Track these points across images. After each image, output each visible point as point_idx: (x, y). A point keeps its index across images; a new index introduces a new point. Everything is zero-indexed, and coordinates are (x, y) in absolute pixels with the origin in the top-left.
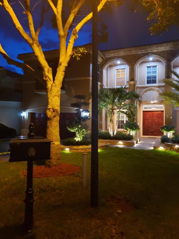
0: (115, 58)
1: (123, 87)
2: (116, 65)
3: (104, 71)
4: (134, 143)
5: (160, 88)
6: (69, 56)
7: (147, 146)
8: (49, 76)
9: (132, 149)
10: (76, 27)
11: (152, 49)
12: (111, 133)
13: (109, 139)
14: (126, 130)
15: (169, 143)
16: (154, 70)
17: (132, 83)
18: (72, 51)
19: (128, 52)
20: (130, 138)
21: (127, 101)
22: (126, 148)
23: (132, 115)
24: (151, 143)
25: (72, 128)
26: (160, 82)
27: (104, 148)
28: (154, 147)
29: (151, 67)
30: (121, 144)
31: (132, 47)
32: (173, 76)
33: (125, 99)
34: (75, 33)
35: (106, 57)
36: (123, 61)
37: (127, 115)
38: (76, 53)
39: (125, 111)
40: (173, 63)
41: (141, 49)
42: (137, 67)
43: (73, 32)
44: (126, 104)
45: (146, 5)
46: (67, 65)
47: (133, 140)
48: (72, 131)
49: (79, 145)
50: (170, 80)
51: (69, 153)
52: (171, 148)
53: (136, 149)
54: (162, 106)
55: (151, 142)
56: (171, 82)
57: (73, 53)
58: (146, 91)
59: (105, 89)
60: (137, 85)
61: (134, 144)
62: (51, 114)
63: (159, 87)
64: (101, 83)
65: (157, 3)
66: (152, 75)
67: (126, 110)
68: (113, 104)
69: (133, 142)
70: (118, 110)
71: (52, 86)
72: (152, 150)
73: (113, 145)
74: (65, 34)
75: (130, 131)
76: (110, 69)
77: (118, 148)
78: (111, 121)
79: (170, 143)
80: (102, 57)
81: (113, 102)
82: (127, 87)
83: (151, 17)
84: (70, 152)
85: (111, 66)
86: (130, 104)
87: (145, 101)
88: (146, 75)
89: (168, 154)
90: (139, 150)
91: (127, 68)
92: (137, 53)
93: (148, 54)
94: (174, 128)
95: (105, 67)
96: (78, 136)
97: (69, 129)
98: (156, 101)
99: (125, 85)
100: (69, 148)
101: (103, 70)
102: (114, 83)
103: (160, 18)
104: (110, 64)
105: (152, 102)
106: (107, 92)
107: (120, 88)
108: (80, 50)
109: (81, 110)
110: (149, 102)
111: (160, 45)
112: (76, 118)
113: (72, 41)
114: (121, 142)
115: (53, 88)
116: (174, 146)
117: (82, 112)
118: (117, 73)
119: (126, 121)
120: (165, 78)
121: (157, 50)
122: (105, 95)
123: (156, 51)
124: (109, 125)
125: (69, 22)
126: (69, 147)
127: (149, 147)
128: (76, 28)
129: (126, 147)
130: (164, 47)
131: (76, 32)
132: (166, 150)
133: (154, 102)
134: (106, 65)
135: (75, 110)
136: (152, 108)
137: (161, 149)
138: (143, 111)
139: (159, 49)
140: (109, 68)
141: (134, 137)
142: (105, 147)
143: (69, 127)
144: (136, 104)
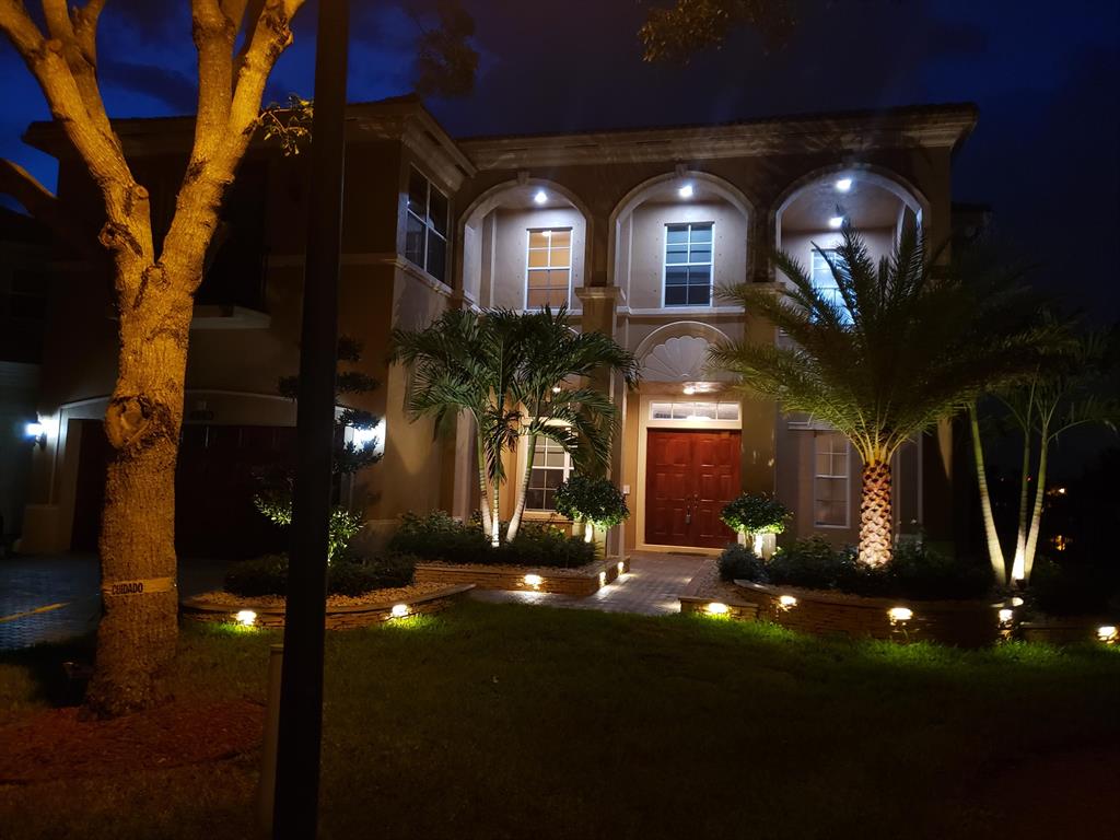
0: (520, 175)
1: (555, 311)
4: (597, 578)
5: (723, 326)
6: (240, 132)
7: (653, 596)
8: (130, 230)
9: (582, 611)
11: (692, 146)
12: (492, 529)
13: (477, 562)
14: (560, 517)
15: (754, 585)
16: (700, 244)
17: (597, 295)
18: (258, 107)
19: (584, 152)
20: (581, 555)
21: (574, 380)
22: (556, 605)
24: (677, 580)
25: (280, 503)
27: (443, 610)
28: (683, 601)
29: (686, 229)
30: (532, 588)
32: (781, 277)
33: (561, 369)
34: (278, 20)
35: (481, 166)
38: (284, 119)
40: (781, 216)
41: (640, 144)
42: (625, 226)
44: (567, 392)
46: (230, 178)
47: (596, 564)
50: (768, 289)
51: (252, 634)
52: (764, 605)
53: (600, 612)
54: (735, 407)
55: (678, 574)
56: (771, 300)
57: (267, 120)
58: (663, 338)
60: (619, 309)
61: (598, 587)
62: (127, 427)
63: (719, 320)
64: (453, 287)
66: (688, 263)
67: (568, 424)
68: (504, 391)
69: (594, 575)
71: (144, 283)
72: (673, 616)
73: (495, 592)
74: (229, 22)
75: (584, 520)
76: (498, 222)
78: (493, 473)
81: (507, 379)
84: (257, 631)
85: (504, 214)
86: (585, 394)
87: (658, 384)
88: (665, 265)
89: (748, 635)
90: (614, 614)
91: (576, 226)
92: (625, 160)
93: (673, 170)
94: (783, 512)
95: (473, 217)
97: (267, 512)
98: (705, 387)
100: (255, 609)
101: (467, 228)
102: (519, 293)
104: (500, 204)
105: (689, 390)
107: (538, 317)
108: (301, 107)
110: (673, 389)
113: (258, 57)
114: (533, 578)
115: (151, 289)
116: (776, 597)
118: (531, 246)
119: (569, 472)
120: (744, 282)
121: (714, 150)
122: (469, 346)
123: (708, 155)
124: (484, 494)
127: (666, 600)
129: (558, 600)
130: (742, 138)
131: (281, 15)
132: (740, 615)
133: (699, 390)
134: (480, 203)
136: (690, 418)
137: (717, 610)
138: (649, 429)
139: (719, 149)
140: (494, 221)
141: (600, 553)
144: (616, 394)
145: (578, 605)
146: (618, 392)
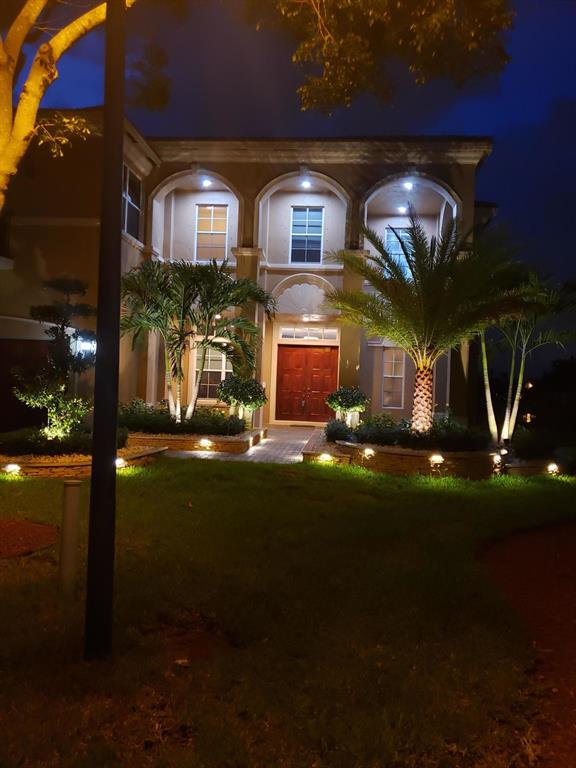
0: (193, 166)
1: (219, 263)
2: (198, 191)
3: (158, 207)
4: (248, 442)
5: (330, 277)
6: (22, 138)
7: (284, 452)
9: (240, 463)
10: (50, 38)
11: (311, 154)
12: (176, 412)
13: (167, 433)
14: (224, 404)
15: (348, 443)
16: (315, 221)
17: (247, 253)
18: (34, 122)
19: (236, 153)
20: (236, 427)
21: (232, 311)
22: (222, 459)
23: (244, 356)
24: (299, 442)
25: (32, 393)
26: (329, 258)
27: (148, 463)
28: (304, 454)
29: (305, 210)
30: (205, 448)
31: (251, 139)
32: (368, 245)
33: (223, 303)
34: (48, 61)
35: (165, 159)
36: (220, 180)
37: (228, 353)
38: (52, 131)
39: (224, 341)
40: (368, 205)
41: (276, 150)
42: (265, 206)
43: (38, 55)
44: (226, 319)
45: (289, 15)
46: (14, 171)
47: (246, 433)
48: (33, 403)
49: (60, 454)
50: (358, 254)
51: (19, 481)
52: (354, 456)
53: (252, 462)
54: (334, 331)
55: (299, 439)
56: (361, 262)
57: (40, 131)
58: (289, 284)
59: (159, 266)
60: (261, 263)
61: (248, 448)
63: (327, 273)
64: (145, 243)
65: (322, 15)
66: (306, 233)
67: (228, 341)
68: (184, 317)
69: (245, 440)
70: (201, 338)
72: (299, 463)
73: (180, 452)
74: (10, 58)
75: (238, 405)
76: (176, 199)
77: (195, 459)
78: (176, 373)
79: (352, 442)
80: (150, 160)
81: (186, 309)
82: (229, 264)
83: (302, 56)
84: (22, 479)
85: (180, 193)
86: (239, 321)
87: (285, 315)
88: (291, 234)
89: (345, 474)
90: (261, 463)
91: (231, 204)
92: (265, 160)
93: (296, 169)
94: (364, 398)
95: (158, 195)
96: (56, 423)
97: (23, 399)
98: (316, 318)
99: (227, 258)
100: (19, 463)
101: (155, 201)
102: (191, 250)
103: (328, 64)
104: (177, 186)
105: (306, 319)
106: (166, 278)
107: (207, 267)
108: (65, 123)
109: (70, 331)
110: (296, 319)
111: (334, 144)
112: (50, 361)
113: (34, 85)
114: (205, 442)
116: (362, 450)
117: (72, 340)
118: (199, 216)
119: (227, 373)
120: (343, 248)
121: (325, 158)
122: (160, 285)
123: (322, 161)
124: (170, 388)
125: (27, 18)
126: (20, 459)
127: (293, 454)
128: (50, 42)
129: (222, 456)
130: (344, 150)
131: (51, 58)
132: (340, 461)
133: (313, 320)
134: (164, 185)
135: (46, 332)
136: (306, 338)
137: (326, 459)
138: (279, 345)
139: (329, 157)
140: (173, 198)
141: (248, 426)
142: (151, 459)
143: (23, 391)
144: (259, 320)
145: (237, 459)
146: (260, 320)
